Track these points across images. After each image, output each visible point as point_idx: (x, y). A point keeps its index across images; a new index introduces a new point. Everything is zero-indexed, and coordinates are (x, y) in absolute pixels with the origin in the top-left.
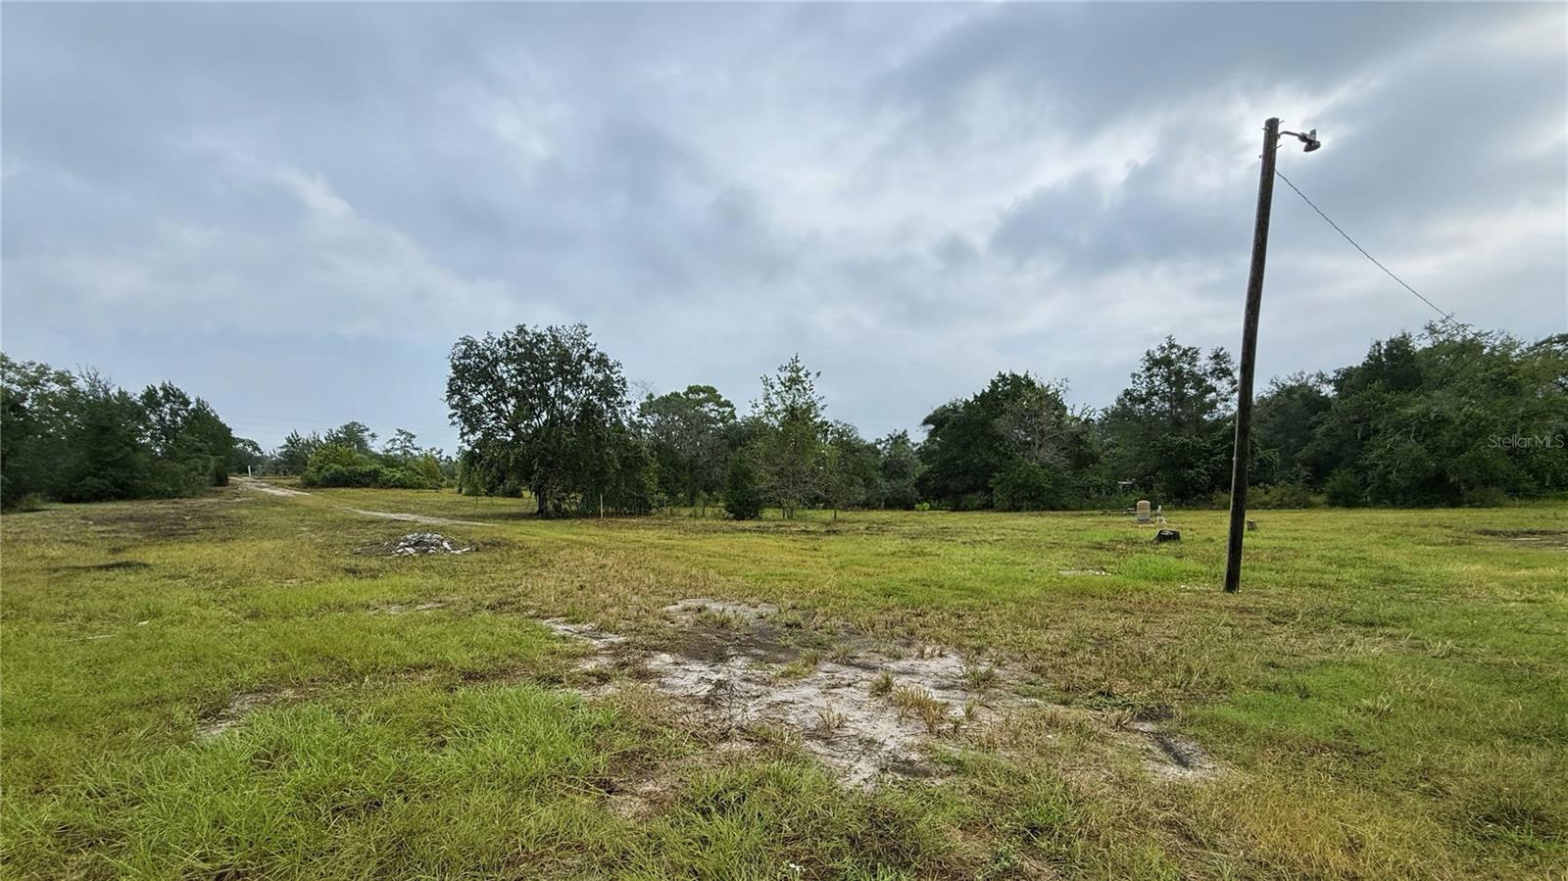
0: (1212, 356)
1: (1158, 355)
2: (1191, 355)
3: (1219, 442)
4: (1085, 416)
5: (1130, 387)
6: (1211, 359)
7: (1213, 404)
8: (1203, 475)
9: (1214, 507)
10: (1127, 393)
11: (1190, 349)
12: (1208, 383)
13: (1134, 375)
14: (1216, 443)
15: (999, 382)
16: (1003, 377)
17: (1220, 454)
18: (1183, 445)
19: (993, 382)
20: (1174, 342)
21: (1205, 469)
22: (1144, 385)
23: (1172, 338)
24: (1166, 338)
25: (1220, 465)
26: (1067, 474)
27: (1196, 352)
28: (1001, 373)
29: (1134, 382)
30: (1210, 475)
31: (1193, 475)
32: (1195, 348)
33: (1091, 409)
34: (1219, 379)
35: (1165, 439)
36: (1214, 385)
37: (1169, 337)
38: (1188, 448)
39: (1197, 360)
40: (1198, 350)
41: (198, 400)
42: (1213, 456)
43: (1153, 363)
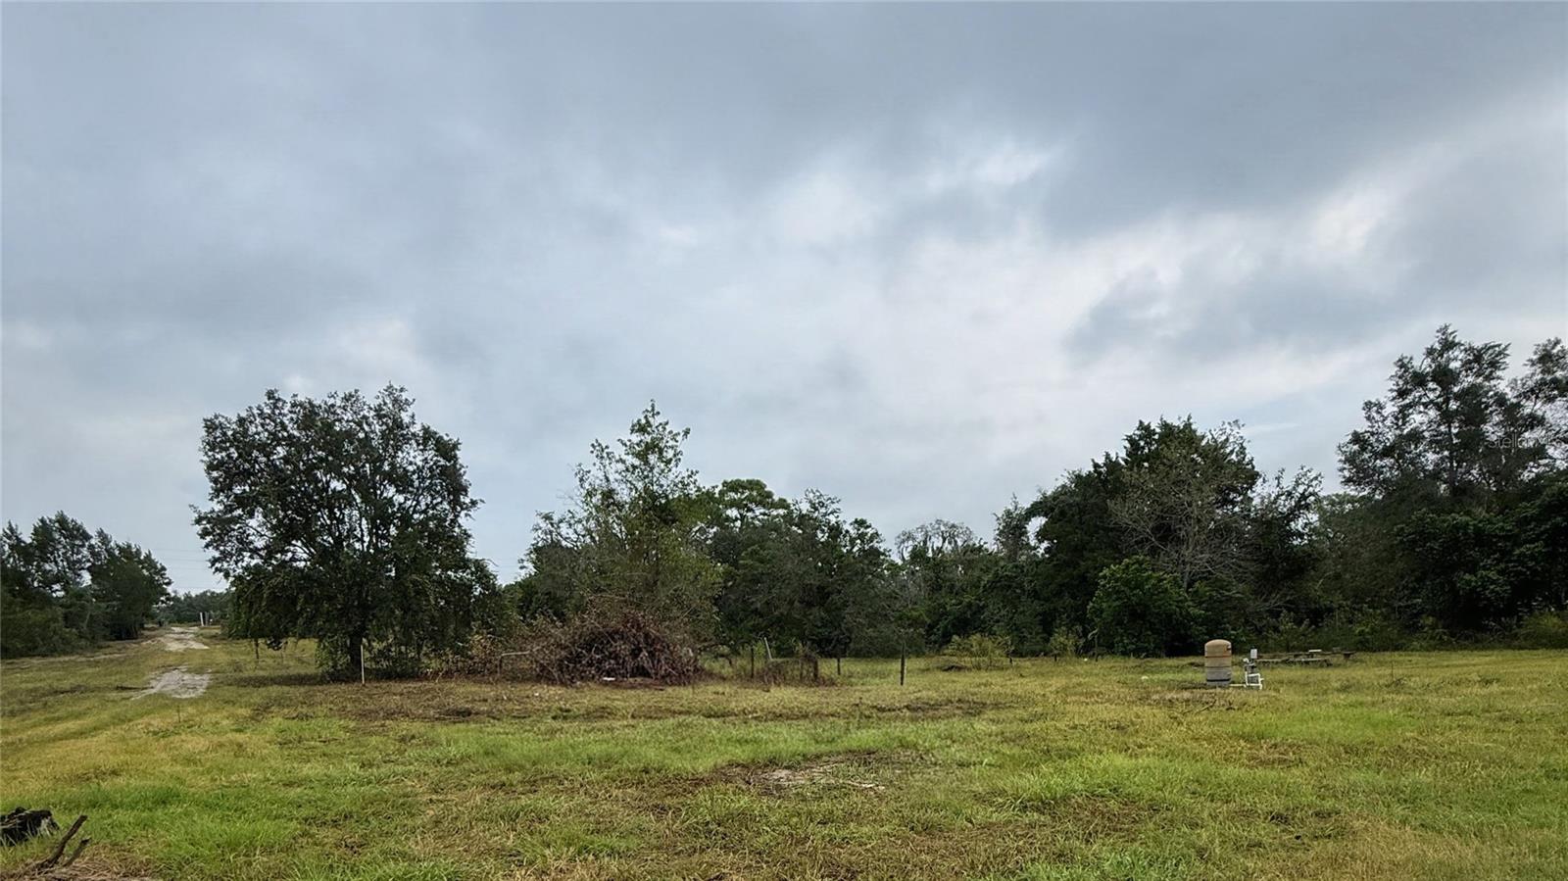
0: (1535, 357)
1: (1422, 364)
2: (1486, 360)
3: (1533, 518)
4: (1301, 489)
5: (1363, 426)
6: (1533, 364)
7: (1539, 452)
8: (1493, 582)
9: (1516, 643)
10: (1357, 438)
11: (1487, 348)
12: (1527, 411)
13: (1368, 405)
14: (1526, 521)
15: (1141, 438)
16: (1146, 430)
17: (1532, 541)
18: (1456, 527)
19: (1130, 439)
20: (1454, 337)
21: (1501, 572)
22: (1388, 423)
23: (1449, 331)
24: (1438, 331)
25: (1531, 564)
26: (1237, 590)
27: (1500, 353)
28: (1141, 422)
29: (1369, 418)
30: (1511, 583)
31: (1473, 584)
32: (1499, 346)
33: (1312, 475)
34: (1550, 399)
35: (1421, 520)
36: (1540, 413)
37: (1444, 330)
38: (1465, 534)
39: (1504, 369)
40: (1505, 349)
41: (101, 534)
42: (1520, 545)
43: (1410, 381)
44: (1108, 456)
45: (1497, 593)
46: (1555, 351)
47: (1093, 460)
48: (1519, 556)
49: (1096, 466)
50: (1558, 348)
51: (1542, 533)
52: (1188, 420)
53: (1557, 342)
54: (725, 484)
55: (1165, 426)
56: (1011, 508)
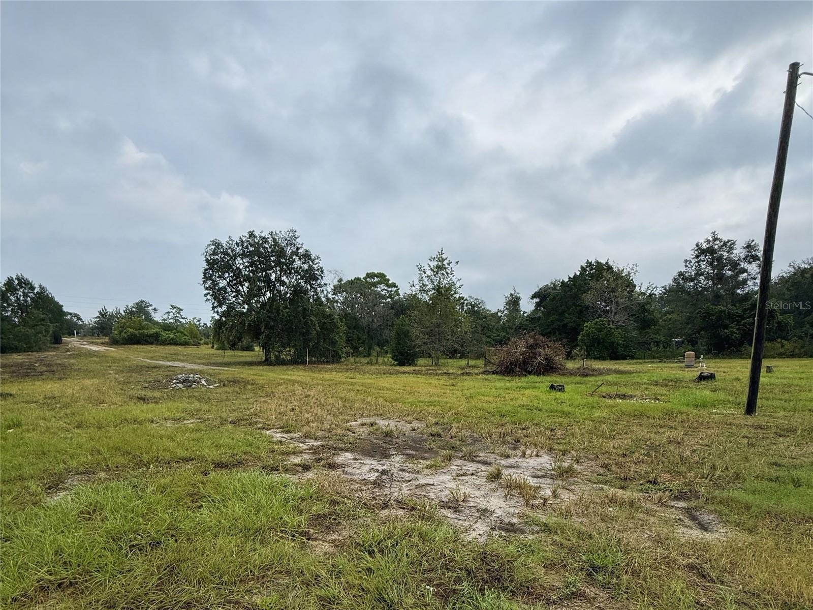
1: (705, 246)
2: (729, 245)
4: (649, 292)
5: (683, 269)
7: (745, 282)
9: (744, 356)
10: (681, 274)
11: (729, 241)
12: (742, 266)
13: (686, 261)
15: (587, 267)
16: (590, 264)
17: (748, 318)
18: (721, 312)
20: (717, 236)
21: (737, 329)
22: (693, 268)
23: (716, 234)
24: (712, 234)
25: (748, 326)
26: (634, 334)
27: (733, 244)
28: (588, 261)
29: (686, 266)
30: (741, 334)
31: (728, 334)
32: (733, 241)
33: (654, 286)
34: (750, 263)
35: (708, 308)
36: (746, 268)
37: (714, 233)
38: (725, 314)
39: (734, 250)
40: (735, 242)
41: (40, 286)
42: (744, 319)
43: (700, 252)
45: (736, 337)
46: (752, 244)
50: (754, 243)
52: (608, 261)
53: (753, 241)
55: (597, 262)
56: (513, 293)
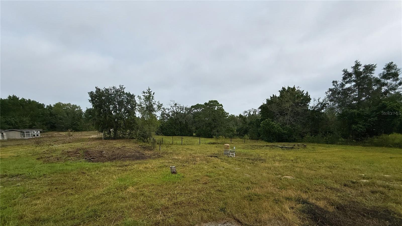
0: (385, 67)
3: (375, 111)
5: (333, 87)
6: (385, 69)
8: (361, 128)
11: (370, 65)
12: (383, 82)
13: (333, 82)
16: (284, 89)
17: (374, 117)
19: (280, 91)
20: (359, 63)
21: (363, 125)
23: (358, 62)
24: (355, 62)
25: (372, 123)
27: (374, 67)
28: (283, 87)
30: (366, 128)
31: (355, 128)
32: (373, 65)
34: (389, 79)
36: (386, 82)
37: (356, 62)
38: (354, 115)
39: (374, 71)
40: (375, 65)
42: (370, 118)
43: (347, 75)
44: (273, 95)
45: (361, 131)
47: (270, 96)
48: (369, 121)
49: (271, 97)
51: (377, 115)
52: (294, 86)
53: (392, 63)
54: (209, 101)
55: (289, 88)
